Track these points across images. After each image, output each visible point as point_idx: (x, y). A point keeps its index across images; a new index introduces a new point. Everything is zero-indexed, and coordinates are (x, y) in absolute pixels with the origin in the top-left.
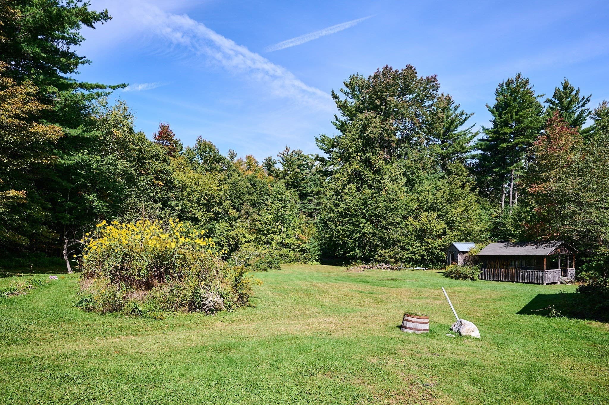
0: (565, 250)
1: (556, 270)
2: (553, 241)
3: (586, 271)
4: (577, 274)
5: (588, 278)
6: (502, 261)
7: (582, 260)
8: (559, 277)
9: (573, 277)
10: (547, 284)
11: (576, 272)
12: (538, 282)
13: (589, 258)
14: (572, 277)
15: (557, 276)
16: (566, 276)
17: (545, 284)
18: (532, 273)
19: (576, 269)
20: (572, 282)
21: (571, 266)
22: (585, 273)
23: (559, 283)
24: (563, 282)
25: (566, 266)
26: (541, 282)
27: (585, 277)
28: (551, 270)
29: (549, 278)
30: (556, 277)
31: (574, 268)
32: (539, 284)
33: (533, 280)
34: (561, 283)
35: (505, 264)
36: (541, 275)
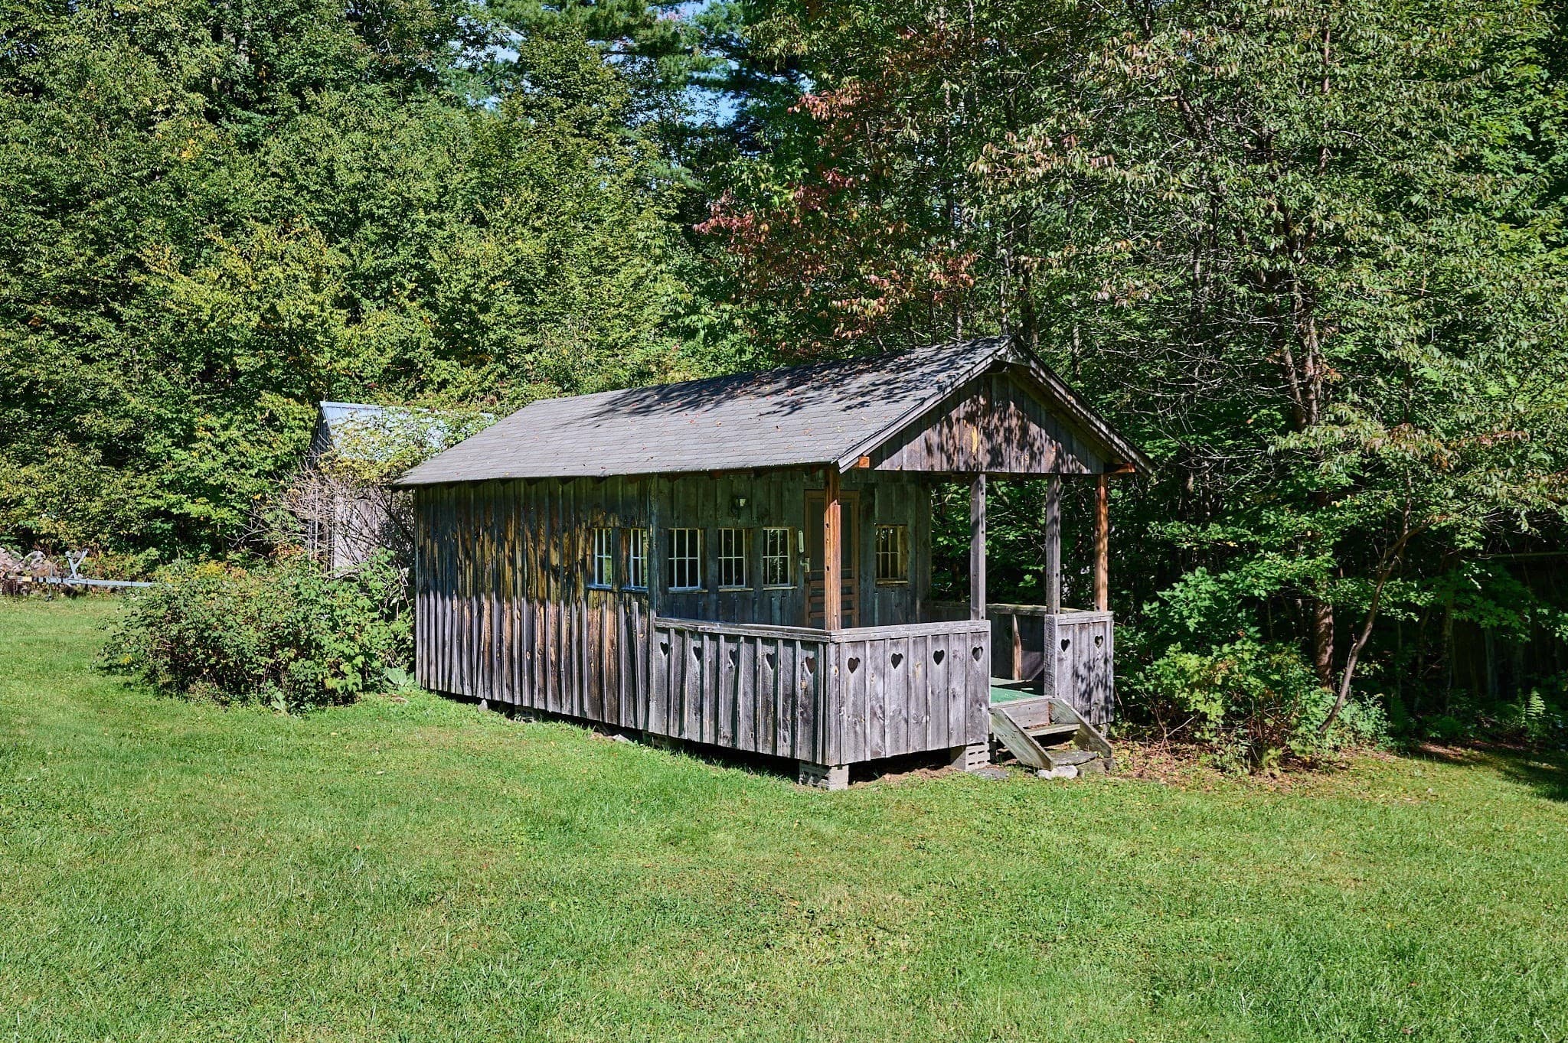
0: (1025, 443)
1: (942, 627)
2: (920, 353)
3: (1197, 643)
4: (1127, 662)
5: (1215, 710)
6: (535, 538)
7: (1169, 545)
8: (977, 701)
9: (1099, 695)
10: (861, 772)
11: (1120, 648)
12: (784, 751)
13: (1215, 531)
14: (1087, 695)
15: (957, 686)
16: (1038, 683)
17: (838, 779)
18: (735, 656)
19: (1121, 615)
20: (1084, 741)
21: (1079, 598)
22: (1191, 662)
23: (976, 759)
24: (1011, 745)
25: (1039, 594)
26: (802, 754)
27: (1197, 701)
28: (900, 630)
29: (876, 715)
30: (949, 696)
31: (1103, 613)
32: (788, 768)
33: (744, 726)
34: (999, 754)
35: (555, 560)
36: (804, 681)
